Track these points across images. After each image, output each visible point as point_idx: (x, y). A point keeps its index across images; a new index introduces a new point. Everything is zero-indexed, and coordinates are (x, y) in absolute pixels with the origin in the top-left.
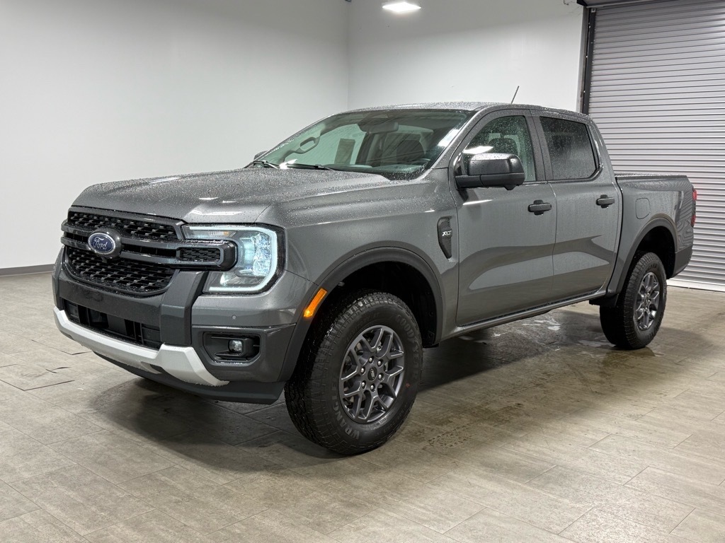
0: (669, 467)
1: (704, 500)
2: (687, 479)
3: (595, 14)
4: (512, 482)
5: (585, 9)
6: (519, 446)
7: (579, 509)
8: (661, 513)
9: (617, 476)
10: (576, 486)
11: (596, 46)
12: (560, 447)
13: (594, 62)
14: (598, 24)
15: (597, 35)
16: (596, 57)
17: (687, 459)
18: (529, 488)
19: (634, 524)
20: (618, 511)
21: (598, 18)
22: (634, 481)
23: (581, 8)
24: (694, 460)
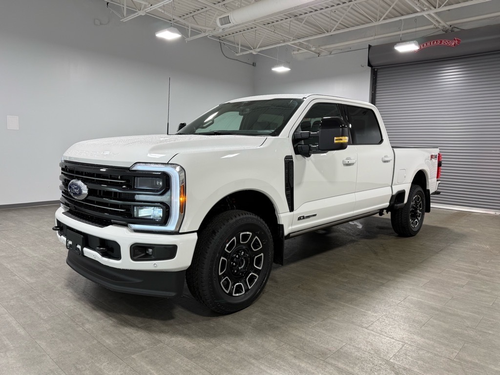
0: (419, 296)
1: (437, 312)
2: (429, 302)
3: (377, 71)
4: (342, 303)
5: (372, 69)
6: (345, 286)
7: (376, 317)
8: (416, 319)
9: (394, 300)
10: (374, 305)
11: (378, 87)
12: (366, 286)
13: (377, 95)
14: (378, 76)
15: (378, 82)
16: (377, 92)
17: (428, 292)
18: (351, 306)
19: (403, 324)
20: (395, 317)
21: (378, 73)
22: (402, 302)
23: (370, 68)
24: (432, 293)
